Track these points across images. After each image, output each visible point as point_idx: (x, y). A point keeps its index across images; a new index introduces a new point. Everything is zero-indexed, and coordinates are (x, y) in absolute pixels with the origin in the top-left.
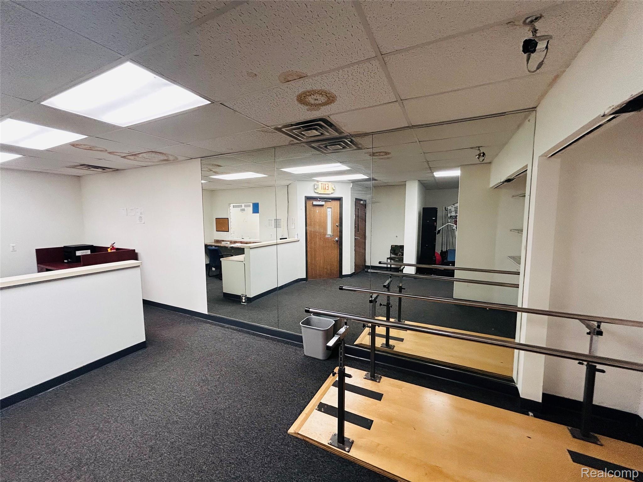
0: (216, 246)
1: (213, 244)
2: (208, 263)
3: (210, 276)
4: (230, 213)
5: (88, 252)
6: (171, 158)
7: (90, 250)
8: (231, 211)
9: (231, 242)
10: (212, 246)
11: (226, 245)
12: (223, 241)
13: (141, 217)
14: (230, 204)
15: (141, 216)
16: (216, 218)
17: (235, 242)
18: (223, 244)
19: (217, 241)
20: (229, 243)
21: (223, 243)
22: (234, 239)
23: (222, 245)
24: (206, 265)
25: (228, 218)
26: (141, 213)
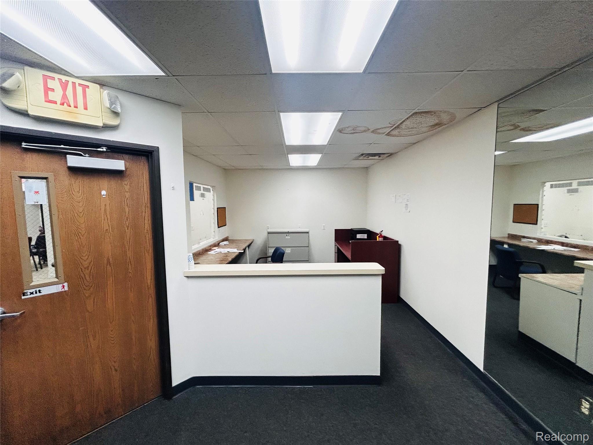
0: (509, 245)
1: (506, 240)
2: (494, 263)
3: (495, 287)
4: (542, 197)
5: (365, 236)
6: (445, 118)
7: (366, 235)
8: (545, 193)
9: (541, 241)
10: (502, 243)
11: (531, 246)
12: (524, 237)
13: (407, 205)
14: (545, 183)
15: (407, 203)
16: (514, 204)
17: (548, 242)
18: (524, 243)
19: (512, 237)
20: (535, 241)
21: (523, 240)
22: (548, 236)
23: (521, 244)
24: (490, 266)
25: (538, 205)
26: (407, 200)
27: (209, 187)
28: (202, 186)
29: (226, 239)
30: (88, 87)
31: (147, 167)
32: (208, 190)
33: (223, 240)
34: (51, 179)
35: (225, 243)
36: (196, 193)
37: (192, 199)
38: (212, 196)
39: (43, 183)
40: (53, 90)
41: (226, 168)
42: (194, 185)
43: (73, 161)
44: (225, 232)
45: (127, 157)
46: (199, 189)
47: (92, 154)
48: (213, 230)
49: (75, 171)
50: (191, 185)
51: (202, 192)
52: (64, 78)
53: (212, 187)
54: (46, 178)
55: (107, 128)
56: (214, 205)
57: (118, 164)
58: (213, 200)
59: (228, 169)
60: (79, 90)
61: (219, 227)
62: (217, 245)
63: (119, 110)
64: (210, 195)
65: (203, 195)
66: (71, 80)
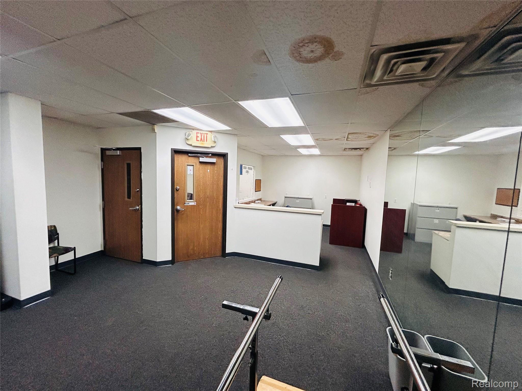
7: (354, 203)
13: (370, 183)
21: (499, 219)
26: (371, 179)
27: (252, 167)
28: (247, 166)
29: (260, 200)
30: (208, 134)
31: (223, 161)
32: (251, 169)
33: (258, 200)
34: (194, 166)
35: (258, 201)
36: (244, 171)
37: (241, 173)
38: (253, 173)
39: (192, 167)
40: (199, 137)
41: (263, 155)
42: (243, 166)
43: (202, 159)
44: (259, 195)
45: (217, 157)
46: (245, 168)
47: (207, 157)
48: (252, 193)
49: (201, 163)
50: (241, 166)
51: (247, 170)
52: (202, 132)
53: (253, 167)
54: (193, 165)
55: (212, 147)
56: (254, 177)
57: (213, 160)
58: (254, 175)
59: (264, 156)
60: (205, 135)
61: (255, 192)
62: (254, 202)
63: (216, 141)
64: (251, 172)
65: (247, 172)
66: (203, 132)
